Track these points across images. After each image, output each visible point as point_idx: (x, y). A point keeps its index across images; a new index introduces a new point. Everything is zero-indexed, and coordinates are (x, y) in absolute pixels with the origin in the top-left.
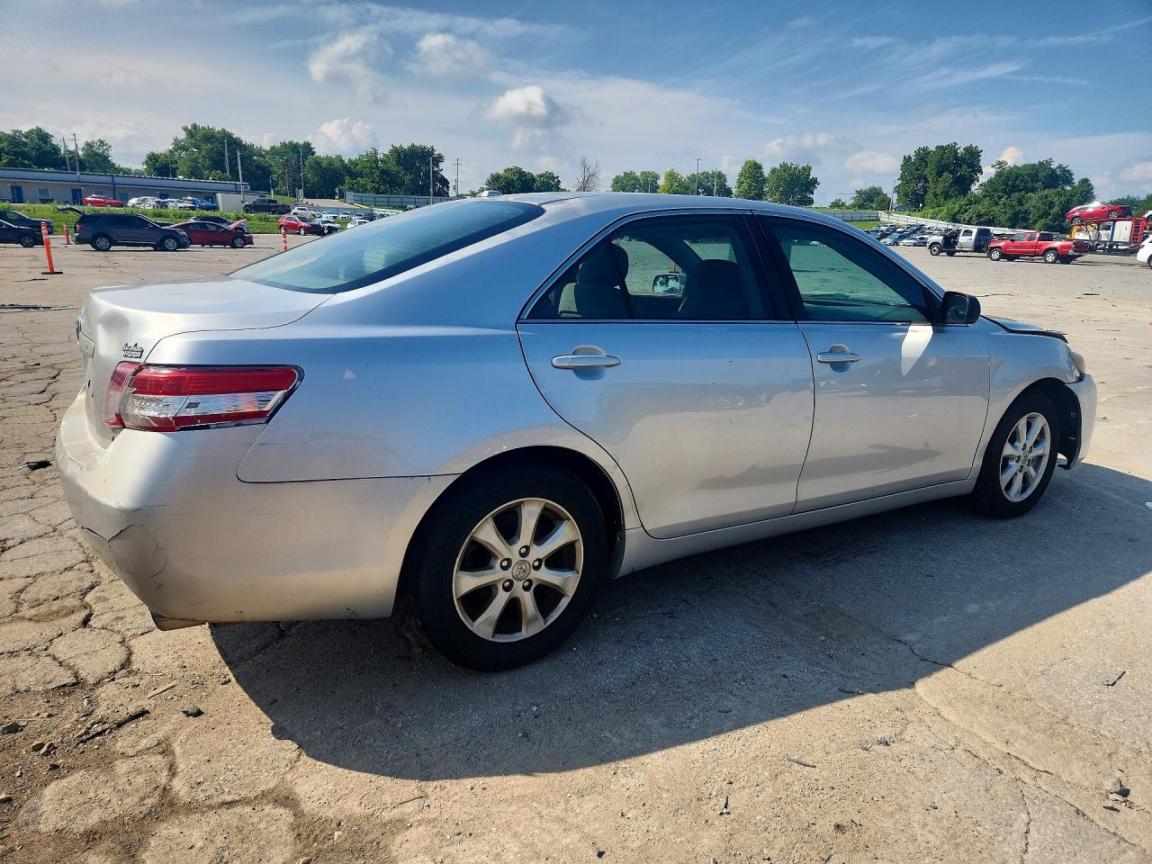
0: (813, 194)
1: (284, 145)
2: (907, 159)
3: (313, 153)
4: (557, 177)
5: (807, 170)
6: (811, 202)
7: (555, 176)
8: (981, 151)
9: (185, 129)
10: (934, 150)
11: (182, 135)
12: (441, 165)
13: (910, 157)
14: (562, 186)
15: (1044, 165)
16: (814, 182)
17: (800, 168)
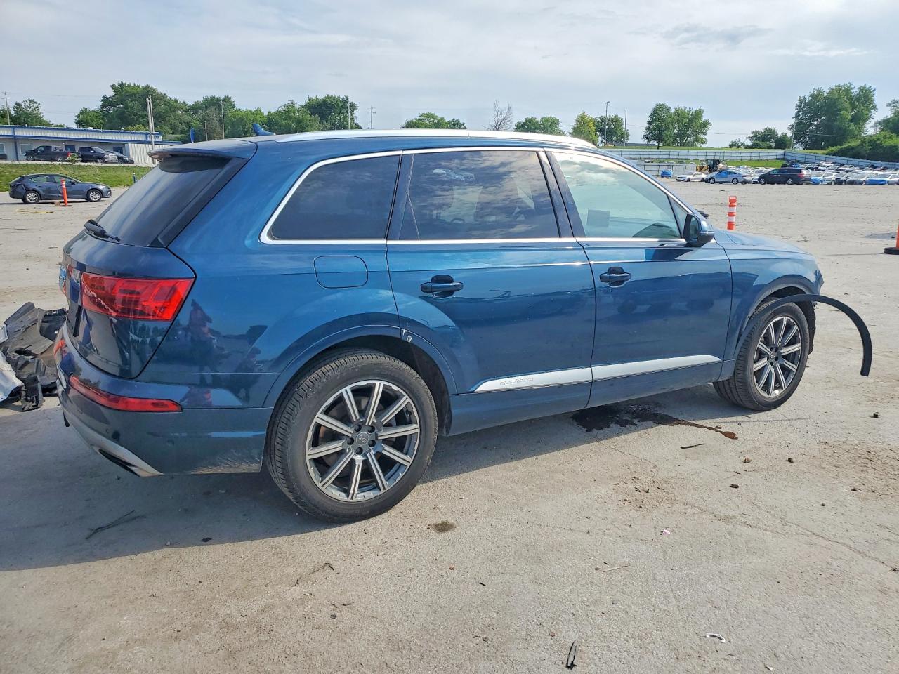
0: (705, 133)
1: (206, 100)
2: (802, 101)
3: (234, 106)
4: (463, 124)
5: (699, 113)
6: (704, 142)
7: (461, 122)
8: (875, 90)
9: (113, 87)
10: (828, 90)
11: (110, 93)
12: (355, 113)
13: (805, 98)
16: (706, 124)
17: (693, 111)
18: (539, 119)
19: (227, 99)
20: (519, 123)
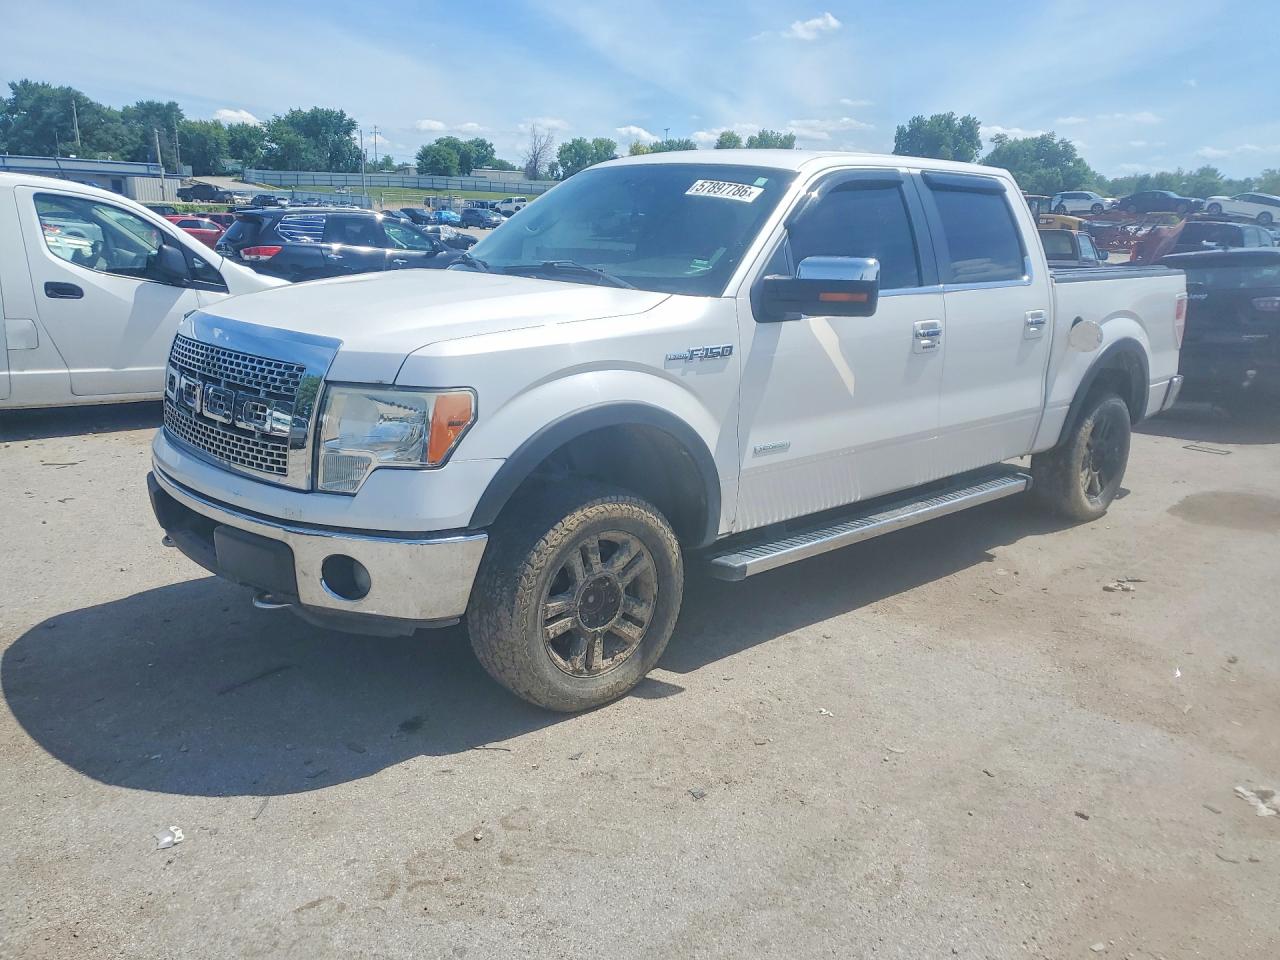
1: (140, 105)
2: (899, 131)
3: (182, 117)
4: (491, 145)
7: (488, 143)
8: (979, 123)
9: (13, 86)
10: (929, 119)
12: (354, 134)
13: (904, 128)
14: (497, 156)
15: (1044, 141)
17: (782, 137)
18: (590, 141)
19: (172, 107)
20: (564, 145)
